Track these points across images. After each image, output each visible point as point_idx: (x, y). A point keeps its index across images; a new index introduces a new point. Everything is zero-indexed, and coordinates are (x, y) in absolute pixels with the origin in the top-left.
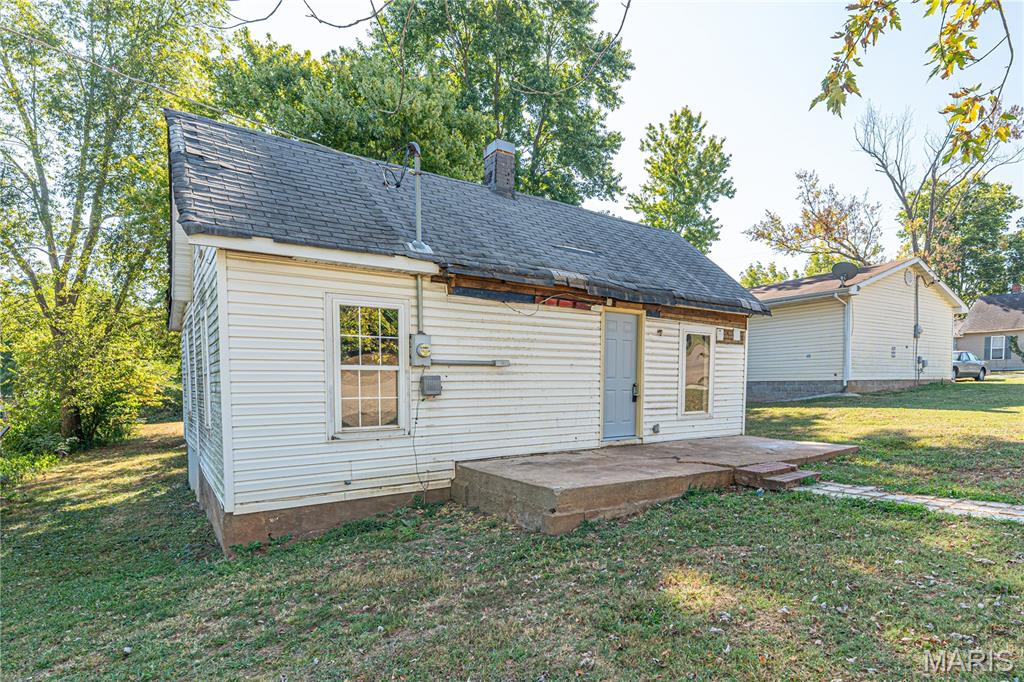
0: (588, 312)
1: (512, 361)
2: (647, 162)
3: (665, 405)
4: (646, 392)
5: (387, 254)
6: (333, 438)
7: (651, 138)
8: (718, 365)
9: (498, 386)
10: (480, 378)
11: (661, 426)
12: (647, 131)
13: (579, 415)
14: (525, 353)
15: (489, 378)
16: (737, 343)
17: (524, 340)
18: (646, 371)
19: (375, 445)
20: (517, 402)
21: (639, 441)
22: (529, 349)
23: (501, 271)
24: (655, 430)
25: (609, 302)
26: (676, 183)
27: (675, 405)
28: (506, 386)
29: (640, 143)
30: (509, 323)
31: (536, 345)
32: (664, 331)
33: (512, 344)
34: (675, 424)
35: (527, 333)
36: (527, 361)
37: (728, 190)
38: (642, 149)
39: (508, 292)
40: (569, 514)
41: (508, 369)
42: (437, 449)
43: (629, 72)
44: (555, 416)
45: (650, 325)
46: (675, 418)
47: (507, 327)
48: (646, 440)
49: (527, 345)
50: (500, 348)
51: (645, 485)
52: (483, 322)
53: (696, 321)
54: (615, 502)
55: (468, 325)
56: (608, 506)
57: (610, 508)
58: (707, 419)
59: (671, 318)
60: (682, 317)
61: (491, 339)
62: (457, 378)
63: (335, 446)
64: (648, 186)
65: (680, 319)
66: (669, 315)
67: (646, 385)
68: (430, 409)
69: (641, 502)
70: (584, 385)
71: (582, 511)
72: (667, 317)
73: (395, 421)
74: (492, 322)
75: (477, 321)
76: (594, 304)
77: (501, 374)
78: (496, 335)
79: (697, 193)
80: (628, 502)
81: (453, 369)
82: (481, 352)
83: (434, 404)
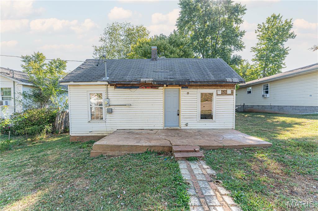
0: (158, 89)
1: (132, 104)
2: (258, 36)
3: (191, 117)
4: (182, 113)
5: (95, 81)
6: (89, 122)
7: (259, 28)
8: (217, 103)
9: (128, 111)
10: (124, 109)
11: (189, 123)
12: (258, 27)
13: (155, 119)
14: (137, 102)
15: (126, 109)
16: (230, 95)
17: (136, 98)
18: (182, 106)
19: (98, 124)
20: (135, 115)
21: (179, 128)
22: (138, 101)
23: (124, 81)
24: (187, 125)
25: (165, 85)
26: (269, 39)
27: (196, 117)
28: (131, 111)
29: (255, 31)
30: (131, 94)
31: (140, 100)
32: (190, 93)
33: (133, 100)
34: (196, 123)
35: (137, 96)
36: (137, 104)
37: (293, 36)
38: (256, 32)
39: (131, 86)
40: (96, 152)
41: (131, 106)
42: (113, 126)
43: (245, 11)
44: (147, 119)
45: (183, 92)
46: (196, 121)
47: (131, 95)
48: (182, 128)
49: (137, 100)
50: (129, 101)
51: (126, 147)
52: (124, 94)
53: (206, 88)
54: (114, 151)
55: (120, 95)
56: (111, 151)
57: (112, 152)
58: (213, 122)
59: (194, 88)
60: (199, 87)
61: (126, 99)
62: (117, 109)
63: (89, 124)
64: (259, 43)
65: (198, 88)
66: (192, 87)
67: (182, 110)
68: (110, 116)
69: (124, 152)
70: (157, 110)
71: (101, 151)
72: (191, 88)
73: (102, 119)
74: (126, 94)
75: (122, 94)
76: (160, 87)
77: (130, 108)
78: (128, 98)
79: (278, 41)
80: (119, 151)
81: (116, 107)
82: (123, 102)
83: (111, 115)
